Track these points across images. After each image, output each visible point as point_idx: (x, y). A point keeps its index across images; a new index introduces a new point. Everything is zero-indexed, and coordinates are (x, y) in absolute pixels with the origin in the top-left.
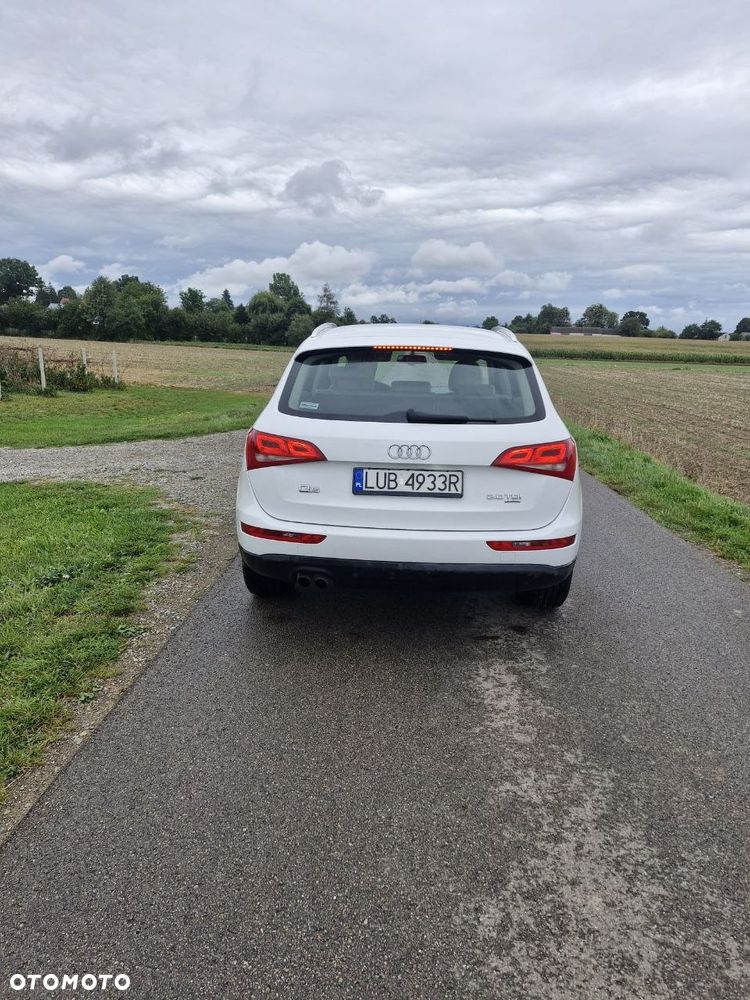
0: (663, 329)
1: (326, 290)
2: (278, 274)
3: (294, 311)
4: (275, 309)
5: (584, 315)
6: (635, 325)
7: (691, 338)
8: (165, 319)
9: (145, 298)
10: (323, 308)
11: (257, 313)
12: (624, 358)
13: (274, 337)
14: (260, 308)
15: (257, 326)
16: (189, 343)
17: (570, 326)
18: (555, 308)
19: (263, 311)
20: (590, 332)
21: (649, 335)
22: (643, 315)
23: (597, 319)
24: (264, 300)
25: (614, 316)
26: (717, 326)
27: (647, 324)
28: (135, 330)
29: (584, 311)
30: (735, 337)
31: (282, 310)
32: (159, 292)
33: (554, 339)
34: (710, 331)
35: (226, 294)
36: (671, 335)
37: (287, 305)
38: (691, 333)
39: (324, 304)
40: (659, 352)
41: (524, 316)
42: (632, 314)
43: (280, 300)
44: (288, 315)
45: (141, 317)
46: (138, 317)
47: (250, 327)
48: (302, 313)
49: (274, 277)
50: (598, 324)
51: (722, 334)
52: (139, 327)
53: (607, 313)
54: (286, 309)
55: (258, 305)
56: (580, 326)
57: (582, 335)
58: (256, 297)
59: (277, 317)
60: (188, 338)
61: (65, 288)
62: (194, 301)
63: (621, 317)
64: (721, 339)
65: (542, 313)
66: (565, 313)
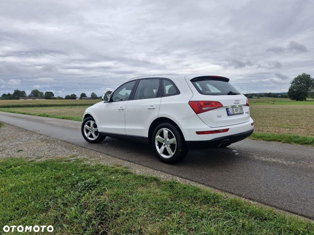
0: (59, 97)
5: (31, 93)
6: (49, 96)
7: (68, 99)
12: (51, 106)
17: (26, 96)
18: (20, 91)
20: (35, 99)
21: (55, 98)
22: (52, 93)
23: (36, 94)
25: (42, 93)
26: (75, 96)
27: (53, 95)
29: (31, 92)
30: (81, 98)
33: (21, 101)
34: (73, 97)
36: (62, 98)
38: (68, 98)
40: (63, 103)
41: (7, 94)
42: (48, 92)
50: (37, 96)
51: (77, 98)
53: (39, 92)
56: (30, 97)
57: (32, 99)
63: (44, 94)
64: (77, 99)
65: (14, 92)
66: (24, 93)
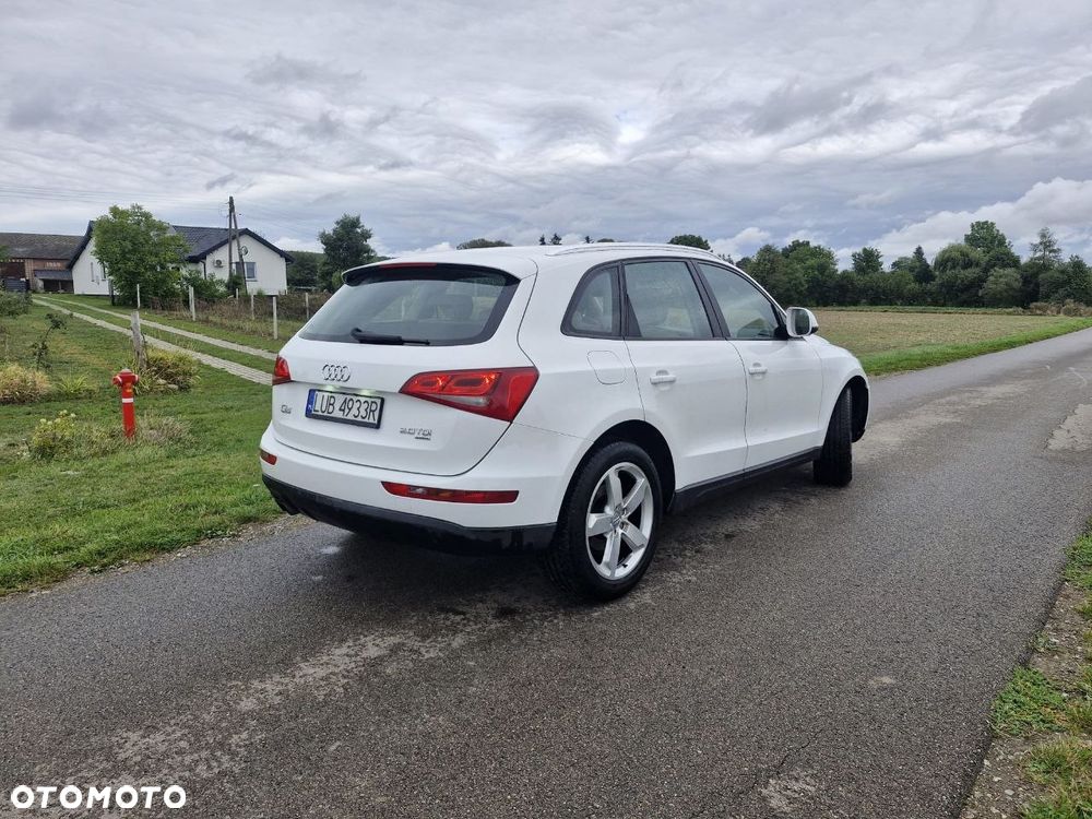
1: (1043, 236)
2: (978, 223)
3: (994, 265)
4: (968, 264)
8: (830, 283)
9: (812, 262)
10: (1039, 258)
11: (944, 271)
13: (964, 297)
14: (949, 264)
15: (942, 285)
16: (854, 308)
19: (954, 267)
24: (954, 254)
28: (796, 296)
31: (977, 265)
32: (829, 255)
35: (919, 252)
37: (987, 258)
39: (1038, 254)
43: (977, 253)
44: (986, 270)
45: (803, 282)
46: (800, 283)
47: (931, 286)
48: (1004, 266)
49: (973, 226)
52: (800, 293)
54: (983, 263)
55: (945, 261)
58: (944, 252)
59: (971, 273)
60: (855, 303)
61: (743, 259)
62: (868, 262)
